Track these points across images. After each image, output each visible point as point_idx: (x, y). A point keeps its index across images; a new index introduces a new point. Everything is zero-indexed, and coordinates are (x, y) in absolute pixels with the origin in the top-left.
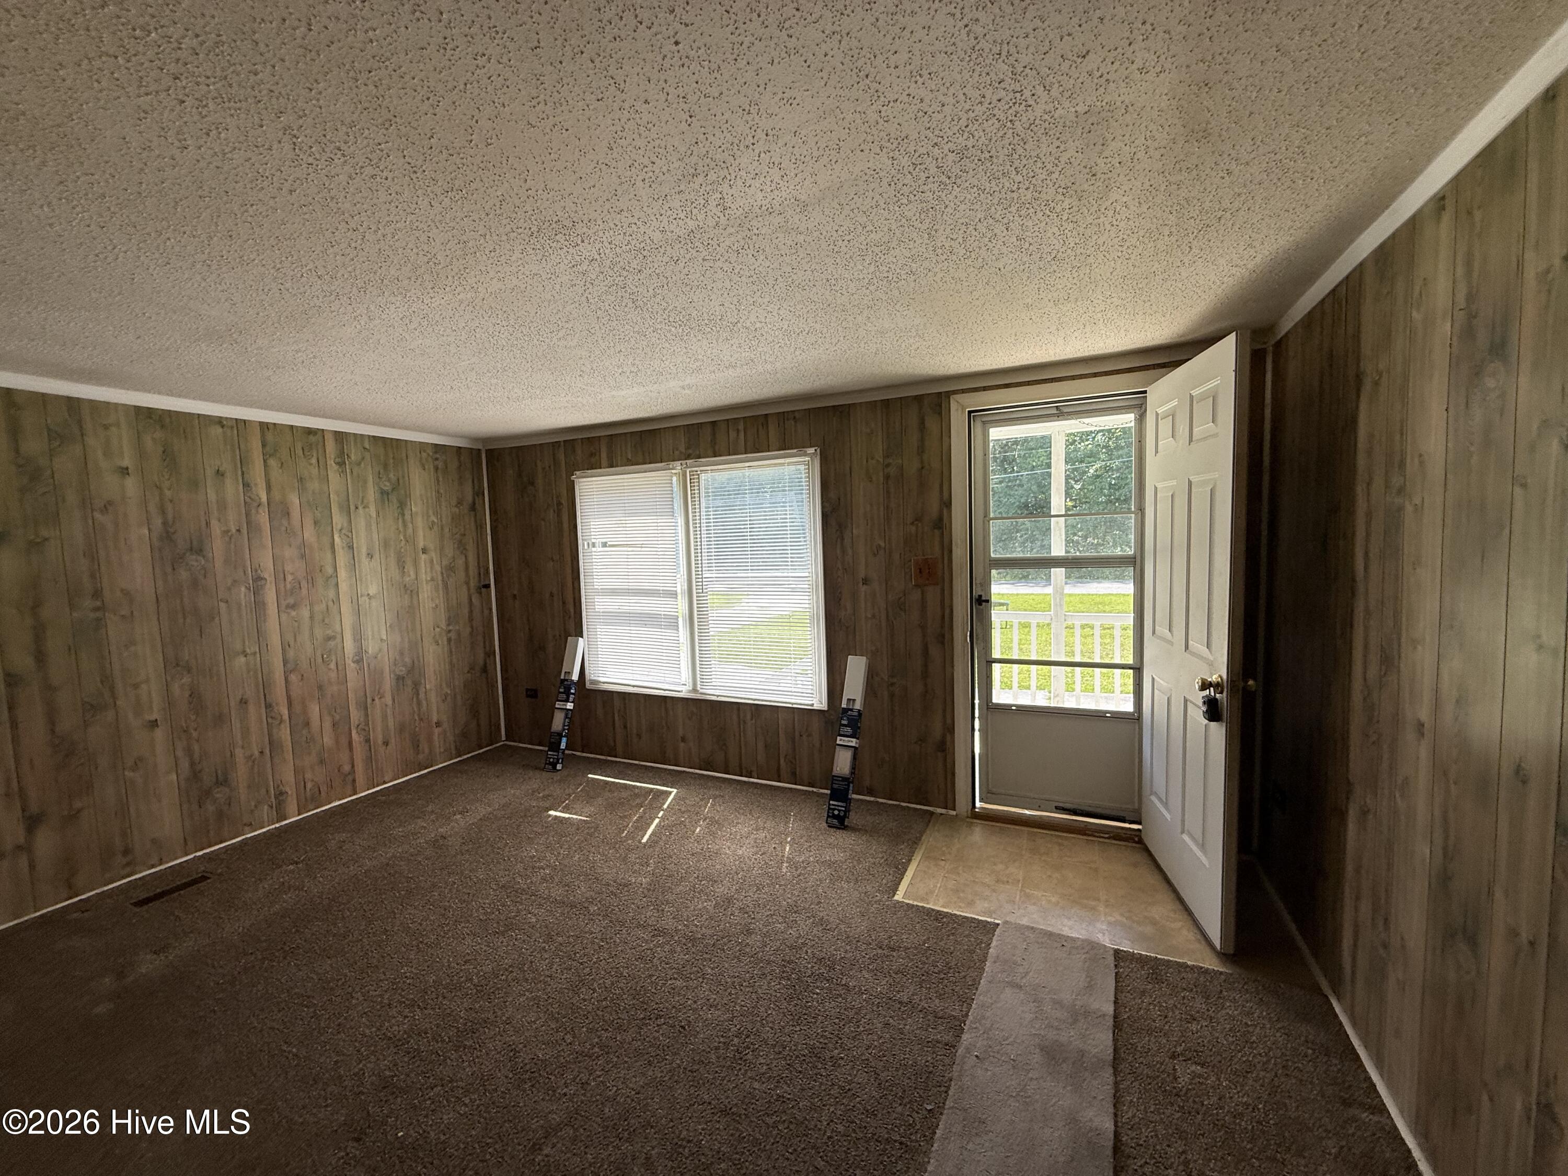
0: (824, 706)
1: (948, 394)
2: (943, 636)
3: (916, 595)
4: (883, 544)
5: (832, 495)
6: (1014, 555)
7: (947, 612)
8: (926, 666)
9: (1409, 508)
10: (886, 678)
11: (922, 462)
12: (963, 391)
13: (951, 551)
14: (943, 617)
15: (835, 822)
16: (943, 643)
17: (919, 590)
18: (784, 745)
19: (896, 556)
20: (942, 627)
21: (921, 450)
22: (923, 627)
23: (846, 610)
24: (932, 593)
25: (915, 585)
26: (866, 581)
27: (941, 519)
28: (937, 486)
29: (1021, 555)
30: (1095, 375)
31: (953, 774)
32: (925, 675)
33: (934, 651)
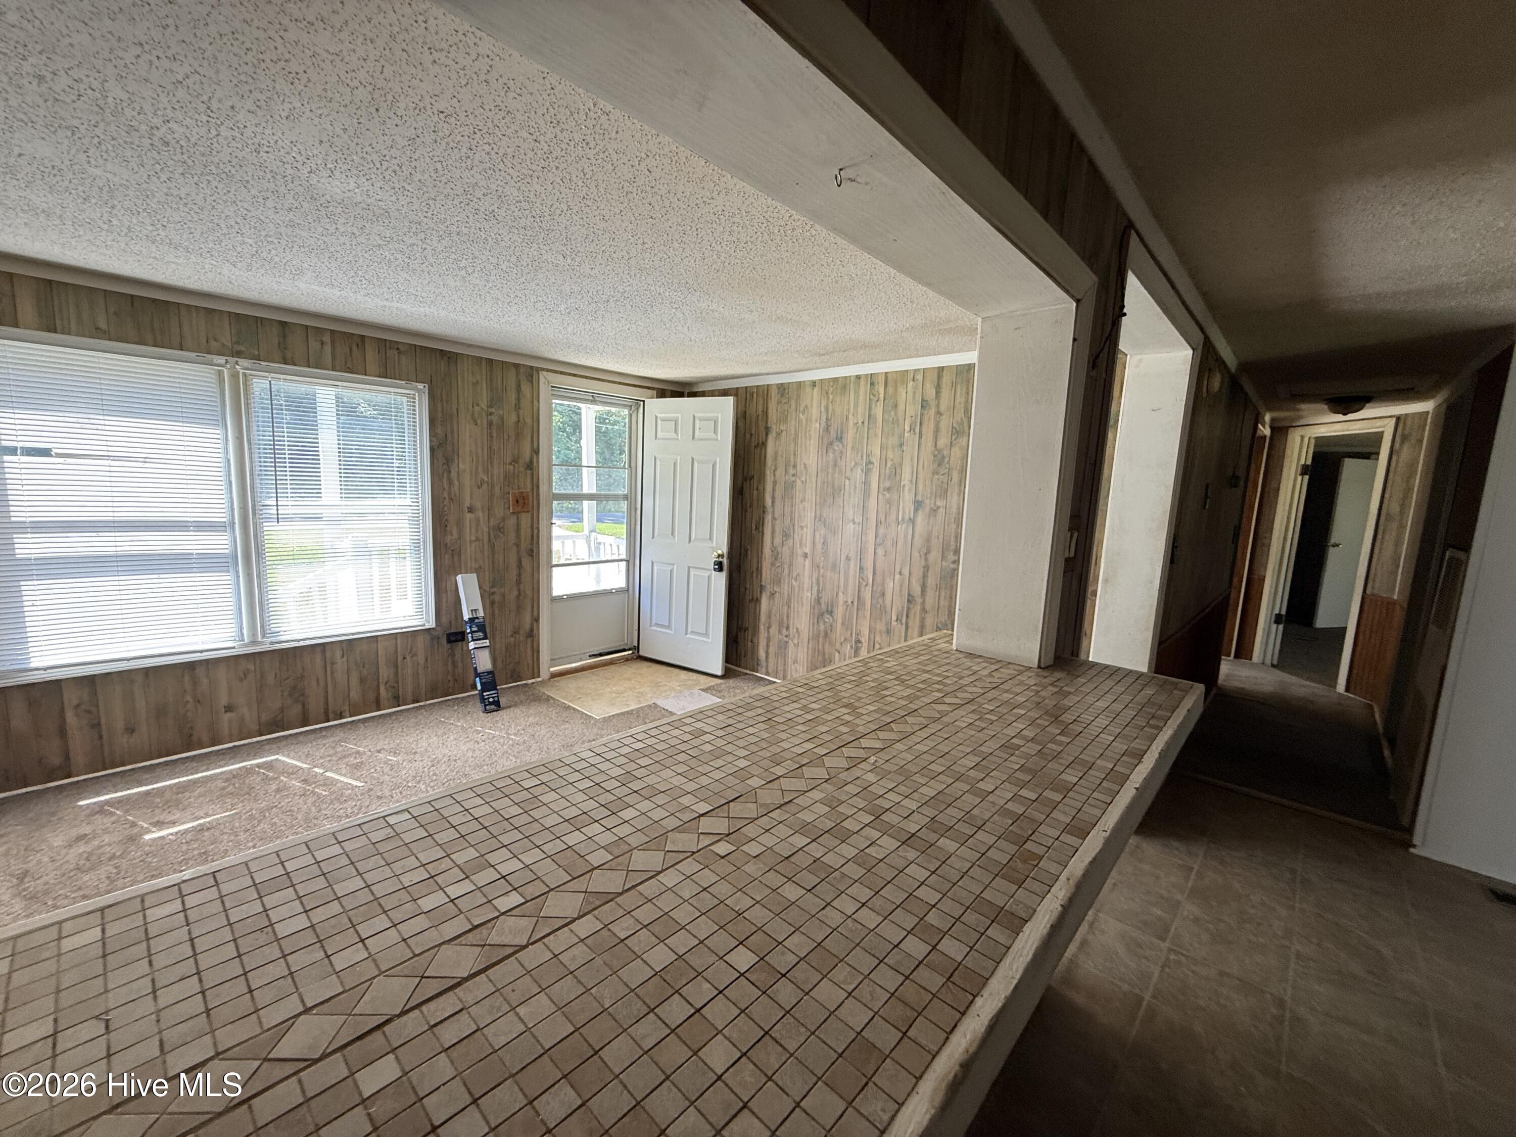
0: (432, 624)
1: (538, 370)
2: (532, 551)
3: (512, 521)
4: (486, 479)
5: (439, 430)
6: (567, 492)
7: (536, 531)
8: (519, 575)
9: (799, 482)
10: (488, 590)
11: (518, 417)
12: (548, 370)
13: (538, 487)
14: (532, 536)
15: (493, 707)
16: (532, 556)
17: (515, 517)
18: (385, 672)
19: (497, 490)
20: (532, 544)
21: (518, 407)
22: (517, 545)
23: (452, 535)
24: (525, 519)
25: (514, 513)
26: (471, 510)
27: (531, 462)
28: (529, 438)
29: (571, 492)
30: (620, 383)
31: (538, 652)
32: (519, 582)
33: (526, 562)
